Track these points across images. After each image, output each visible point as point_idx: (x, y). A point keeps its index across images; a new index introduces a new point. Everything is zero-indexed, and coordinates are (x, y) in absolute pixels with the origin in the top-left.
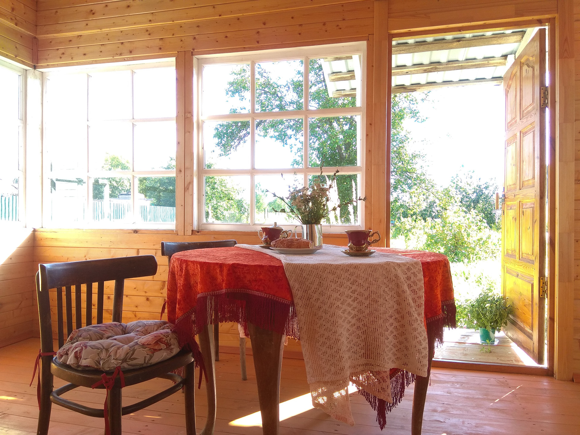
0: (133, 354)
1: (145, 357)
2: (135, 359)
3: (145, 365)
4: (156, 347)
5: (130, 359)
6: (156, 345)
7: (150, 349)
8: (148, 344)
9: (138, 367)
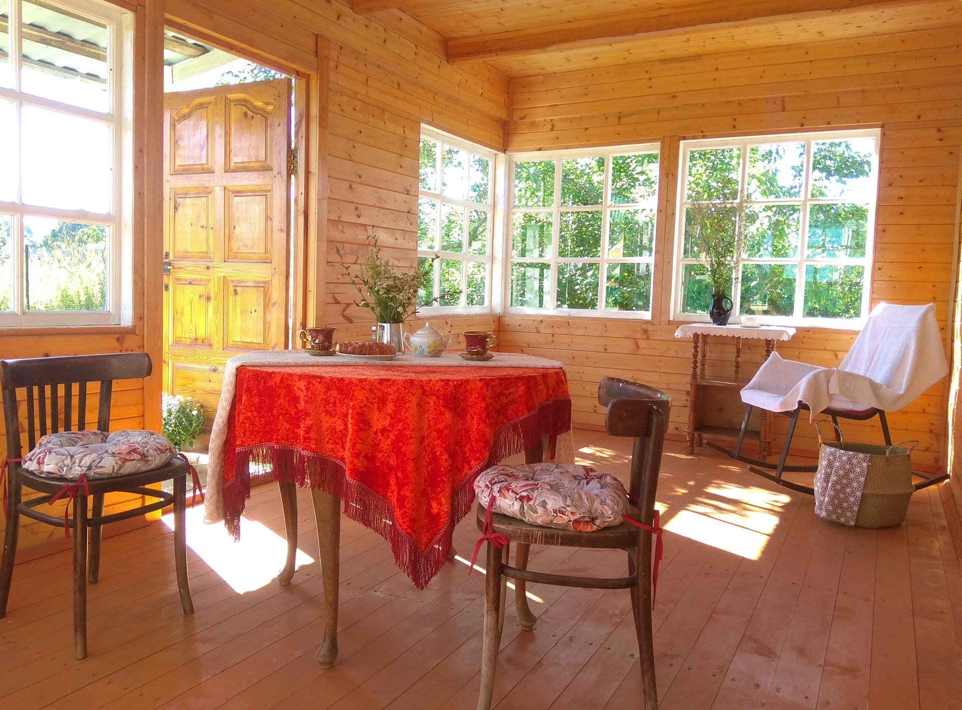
0: (99, 462)
1: (114, 467)
2: (102, 467)
3: (113, 475)
4: (128, 457)
5: (96, 467)
6: (129, 455)
7: (121, 458)
8: (119, 453)
9: (106, 476)
